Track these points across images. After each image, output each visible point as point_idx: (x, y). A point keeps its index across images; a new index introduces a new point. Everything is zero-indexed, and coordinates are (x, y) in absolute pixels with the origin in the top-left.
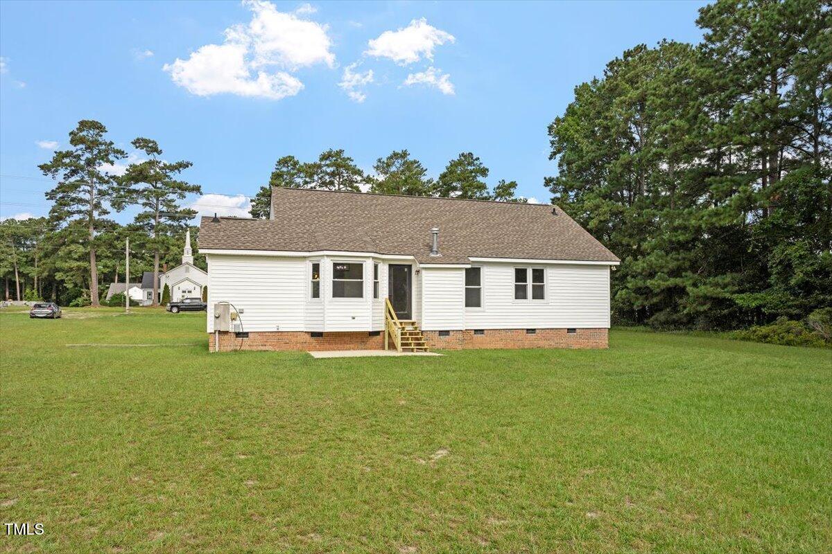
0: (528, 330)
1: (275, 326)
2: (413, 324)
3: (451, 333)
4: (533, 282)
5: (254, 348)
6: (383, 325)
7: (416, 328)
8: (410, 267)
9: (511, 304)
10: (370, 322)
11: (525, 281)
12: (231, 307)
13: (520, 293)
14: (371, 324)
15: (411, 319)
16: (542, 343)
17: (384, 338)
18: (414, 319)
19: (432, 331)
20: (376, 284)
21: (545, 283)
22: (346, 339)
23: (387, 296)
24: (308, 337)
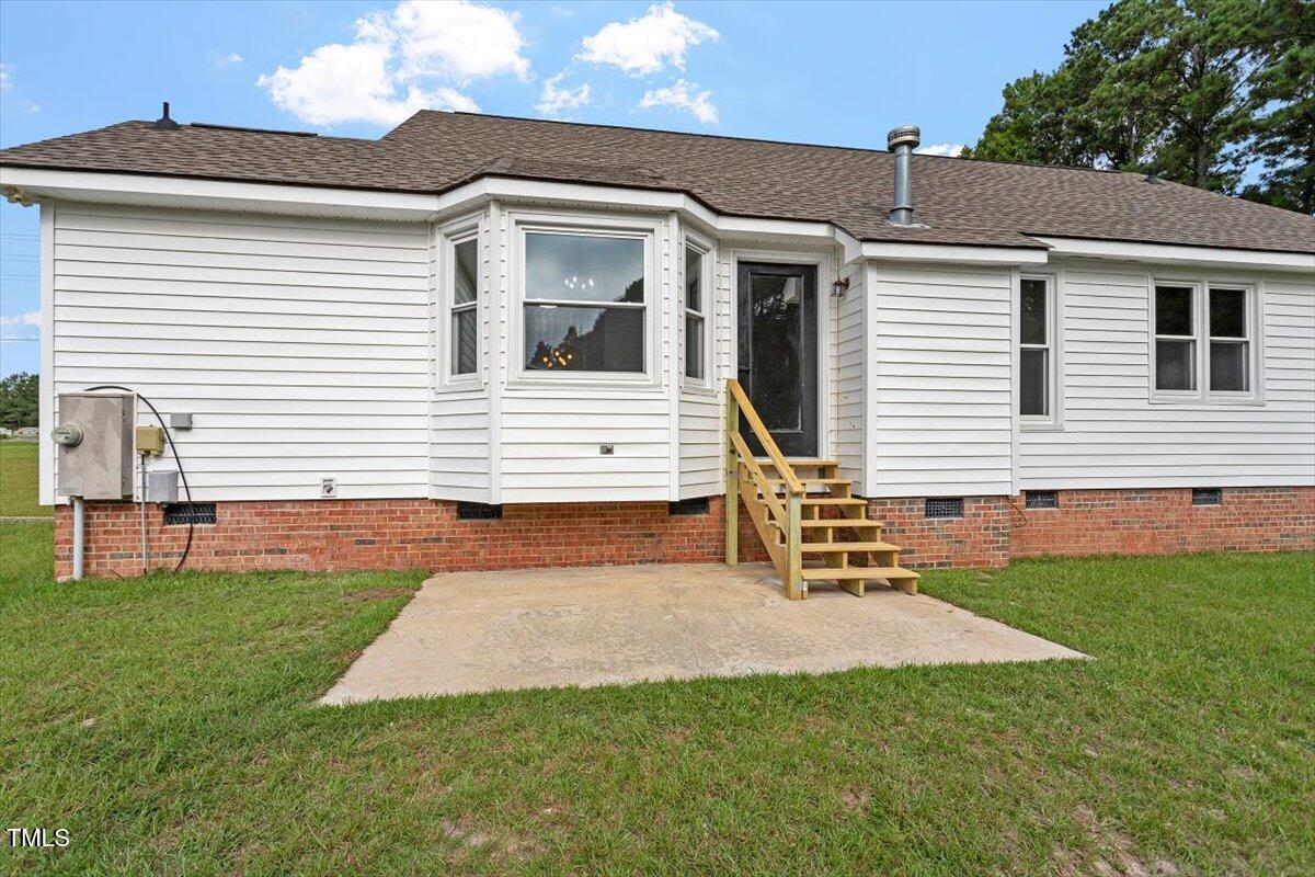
0: (1196, 491)
1: (318, 479)
2: (824, 471)
3: (969, 508)
4: (1213, 334)
5: (239, 563)
6: (721, 476)
7: (839, 490)
8: (809, 273)
9: (1144, 404)
10: (673, 465)
11: (1186, 329)
12: (140, 407)
13: (1172, 369)
14: (675, 473)
15: (815, 454)
16: (1240, 534)
17: (723, 520)
18: (827, 454)
19: (902, 500)
20: (693, 325)
21: (1249, 335)
22: (587, 525)
23: (732, 373)
24: (447, 518)
